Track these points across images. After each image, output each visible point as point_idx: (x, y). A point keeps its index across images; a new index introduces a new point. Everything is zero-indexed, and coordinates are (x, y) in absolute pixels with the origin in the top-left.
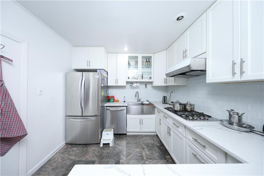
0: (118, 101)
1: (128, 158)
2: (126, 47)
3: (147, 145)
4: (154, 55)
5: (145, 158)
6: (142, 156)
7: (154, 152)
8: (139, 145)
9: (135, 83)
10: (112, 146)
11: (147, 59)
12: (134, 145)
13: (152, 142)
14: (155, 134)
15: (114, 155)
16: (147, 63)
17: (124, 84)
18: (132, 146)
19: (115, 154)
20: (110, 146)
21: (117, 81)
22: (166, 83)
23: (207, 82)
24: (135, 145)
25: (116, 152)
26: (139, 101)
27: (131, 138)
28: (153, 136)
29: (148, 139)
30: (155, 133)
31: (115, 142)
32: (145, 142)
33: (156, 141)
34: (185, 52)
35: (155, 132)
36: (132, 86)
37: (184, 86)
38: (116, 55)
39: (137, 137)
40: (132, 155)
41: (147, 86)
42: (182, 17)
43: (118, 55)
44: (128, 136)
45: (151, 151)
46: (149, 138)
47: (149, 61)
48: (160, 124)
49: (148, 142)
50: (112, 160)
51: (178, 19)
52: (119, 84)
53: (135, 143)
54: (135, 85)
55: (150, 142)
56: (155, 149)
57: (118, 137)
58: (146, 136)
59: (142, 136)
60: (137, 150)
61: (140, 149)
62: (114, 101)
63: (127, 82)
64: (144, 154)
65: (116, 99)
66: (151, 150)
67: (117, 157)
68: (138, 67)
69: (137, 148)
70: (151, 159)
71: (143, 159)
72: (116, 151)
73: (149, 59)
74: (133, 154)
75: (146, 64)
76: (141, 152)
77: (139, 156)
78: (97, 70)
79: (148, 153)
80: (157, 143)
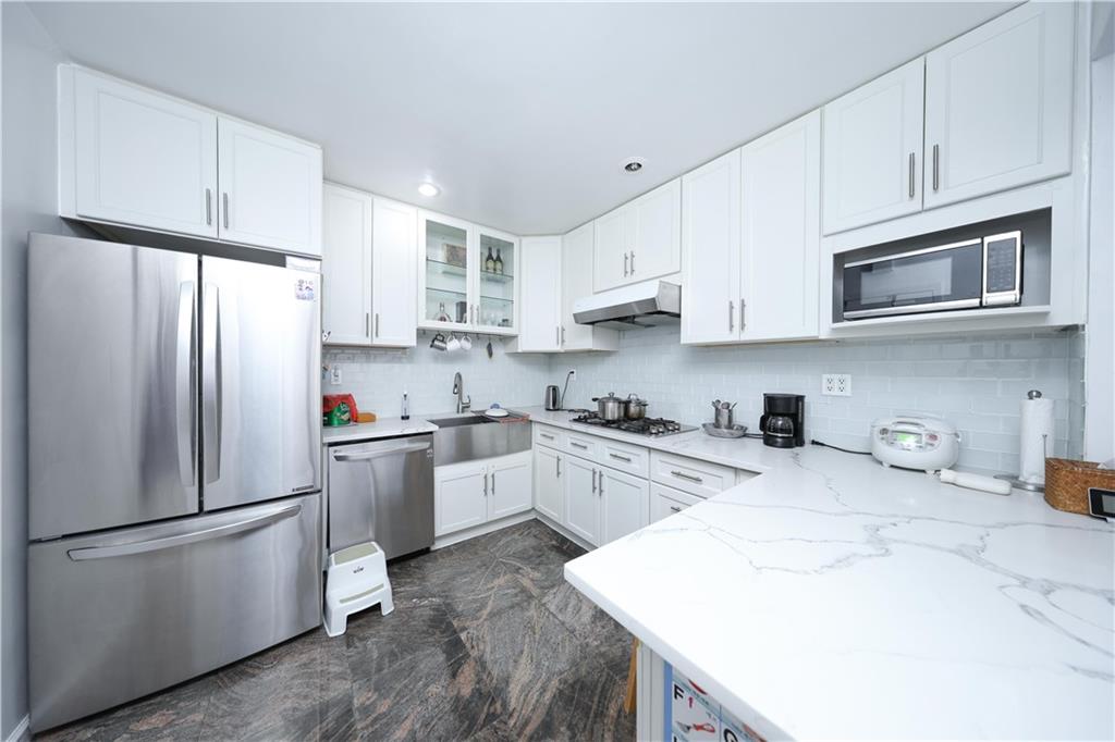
0: (370, 418)
1: (484, 617)
2: (429, 179)
3: (524, 557)
4: (520, 241)
5: (535, 592)
6: (524, 590)
7: (552, 567)
8: (495, 566)
9: (451, 339)
10: (393, 609)
11: (490, 249)
12: (478, 572)
13: (531, 542)
14: (532, 516)
15: (424, 632)
16: (491, 264)
17: (410, 340)
18: (474, 579)
19: (425, 628)
20: (384, 614)
21: (371, 323)
22: (563, 341)
23: (682, 342)
24: (483, 573)
25: (423, 621)
26: (463, 412)
27: (454, 557)
28: (527, 525)
29: (516, 541)
30: (533, 512)
31: (398, 593)
32: (511, 550)
33: (542, 536)
34: (629, 258)
35: (533, 509)
36: (442, 349)
37: (608, 353)
38: (368, 198)
39: (475, 545)
40: (490, 603)
41: (495, 350)
42: (640, 166)
43: (380, 202)
44: (441, 554)
45: (542, 568)
46: (516, 536)
47: (498, 259)
48: (558, 473)
49: (520, 546)
50: (428, 652)
51: (629, 167)
52: (384, 339)
53: (479, 567)
54: (453, 345)
55: (527, 543)
56: (551, 556)
57: (396, 570)
58: (504, 532)
59: (492, 538)
60: (501, 581)
61: (508, 576)
62: (355, 418)
63: (422, 333)
64: (526, 582)
65: (361, 408)
66: (539, 564)
67: (438, 633)
68: (465, 276)
69: (496, 575)
70: (553, 586)
71: (531, 597)
72: (424, 618)
73: (498, 251)
74: (492, 598)
75: (487, 268)
76: (516, 581)
77: (516, 595)
78: (284, 255)
79: (537, 575)
80: (546, 540)
